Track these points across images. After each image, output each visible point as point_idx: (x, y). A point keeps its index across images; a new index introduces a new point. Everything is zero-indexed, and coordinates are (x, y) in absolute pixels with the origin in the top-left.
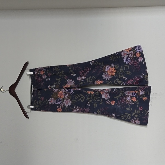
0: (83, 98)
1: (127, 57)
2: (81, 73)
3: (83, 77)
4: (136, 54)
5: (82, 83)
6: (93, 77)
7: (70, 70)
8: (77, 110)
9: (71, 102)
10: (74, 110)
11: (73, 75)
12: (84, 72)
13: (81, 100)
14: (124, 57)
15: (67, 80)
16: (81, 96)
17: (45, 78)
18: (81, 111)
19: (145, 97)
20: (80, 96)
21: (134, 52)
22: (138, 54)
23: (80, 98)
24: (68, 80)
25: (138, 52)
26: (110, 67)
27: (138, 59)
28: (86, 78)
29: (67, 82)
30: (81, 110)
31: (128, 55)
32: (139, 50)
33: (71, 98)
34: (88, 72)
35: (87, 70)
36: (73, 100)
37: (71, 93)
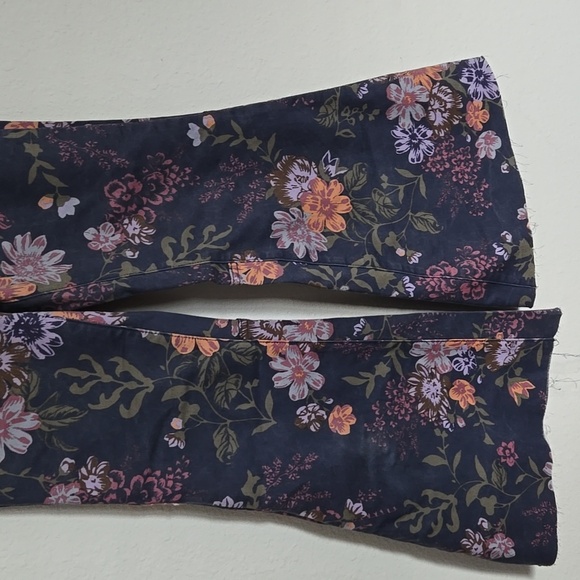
0: (132, 385)
1: (417, 124)
2: (117, 194)
3: (130, 230)
4: (464, 110)
5: (127, 269)
6: (212, 234)
8: (89, 484)
9: (31, 421)
11: (55, 207)
12: (142, 193)
13: (115, 407)
14: (396, 120)
15: (6, 245)
16: (119, 371)
18: (121, 492)
19: (523, 376)
20: (110, 369)
21: (455, 93)
22: (477, 109)
23: (108, 389)
24: (12, 240)
25: (476, 94)
26: (313, 176)
27: (475, 138)
28: (155, 238)
29: (3, 256)
30: (114, 486)
31: (425, 105)
32: (480, 88)
33: (32, 388)
34: (173, 195)
35: (162, 177)
36: (52, 409)
37: (38, 347)
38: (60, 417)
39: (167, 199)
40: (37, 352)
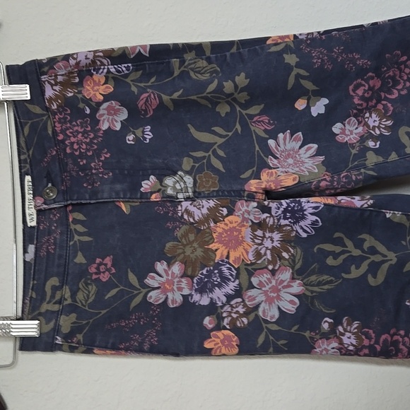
0: (377, 258)
2: (360, 92)
3: (371, 123)
5: (372, 159)
7: (289, 68)
8: (346, 340)
9: (297, 287)
10: (322, 345)
11: (308, 107)
12: (380, 89)
13: (364, 276)
15: (271, 142)
16: (366, 245)
17: (118, 127)
18: (371, 348)
20: (359, 244)
23: (358, 261)
24: (275, 138)
28: (393, 129)
29: (269, 152)
30: (366, 342)
33: (297, 261)
34: (407, 88)
35: (398, 73)
36: (313, 278)
37: (302, 228)
38: (319, 284)
39: (402, 93)
40: (300, 231)
